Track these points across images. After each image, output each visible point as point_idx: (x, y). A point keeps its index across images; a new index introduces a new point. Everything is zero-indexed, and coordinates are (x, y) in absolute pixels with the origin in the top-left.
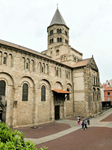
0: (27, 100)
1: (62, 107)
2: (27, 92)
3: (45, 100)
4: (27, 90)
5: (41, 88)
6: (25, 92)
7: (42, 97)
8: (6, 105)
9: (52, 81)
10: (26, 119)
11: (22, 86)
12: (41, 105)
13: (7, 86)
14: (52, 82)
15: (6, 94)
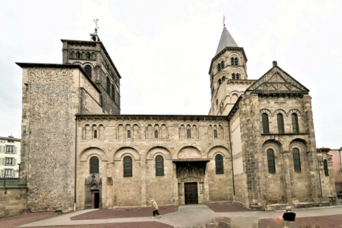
0: (131, 176)
1: (201, 185)
2: (131, 166)
3: (163, 174)
4: (131, 163)
5: (154, 159)
6: (127, 166)
7: (156, 170)
8: (101, 183)
9: (173, 146)
10: (130, 198)
11: (122, 159)
12: (156, 181)
13: (100, 162)
14: (173, 148)
15: (100, 171)
